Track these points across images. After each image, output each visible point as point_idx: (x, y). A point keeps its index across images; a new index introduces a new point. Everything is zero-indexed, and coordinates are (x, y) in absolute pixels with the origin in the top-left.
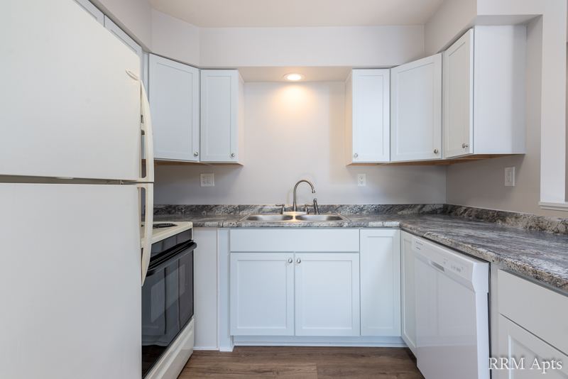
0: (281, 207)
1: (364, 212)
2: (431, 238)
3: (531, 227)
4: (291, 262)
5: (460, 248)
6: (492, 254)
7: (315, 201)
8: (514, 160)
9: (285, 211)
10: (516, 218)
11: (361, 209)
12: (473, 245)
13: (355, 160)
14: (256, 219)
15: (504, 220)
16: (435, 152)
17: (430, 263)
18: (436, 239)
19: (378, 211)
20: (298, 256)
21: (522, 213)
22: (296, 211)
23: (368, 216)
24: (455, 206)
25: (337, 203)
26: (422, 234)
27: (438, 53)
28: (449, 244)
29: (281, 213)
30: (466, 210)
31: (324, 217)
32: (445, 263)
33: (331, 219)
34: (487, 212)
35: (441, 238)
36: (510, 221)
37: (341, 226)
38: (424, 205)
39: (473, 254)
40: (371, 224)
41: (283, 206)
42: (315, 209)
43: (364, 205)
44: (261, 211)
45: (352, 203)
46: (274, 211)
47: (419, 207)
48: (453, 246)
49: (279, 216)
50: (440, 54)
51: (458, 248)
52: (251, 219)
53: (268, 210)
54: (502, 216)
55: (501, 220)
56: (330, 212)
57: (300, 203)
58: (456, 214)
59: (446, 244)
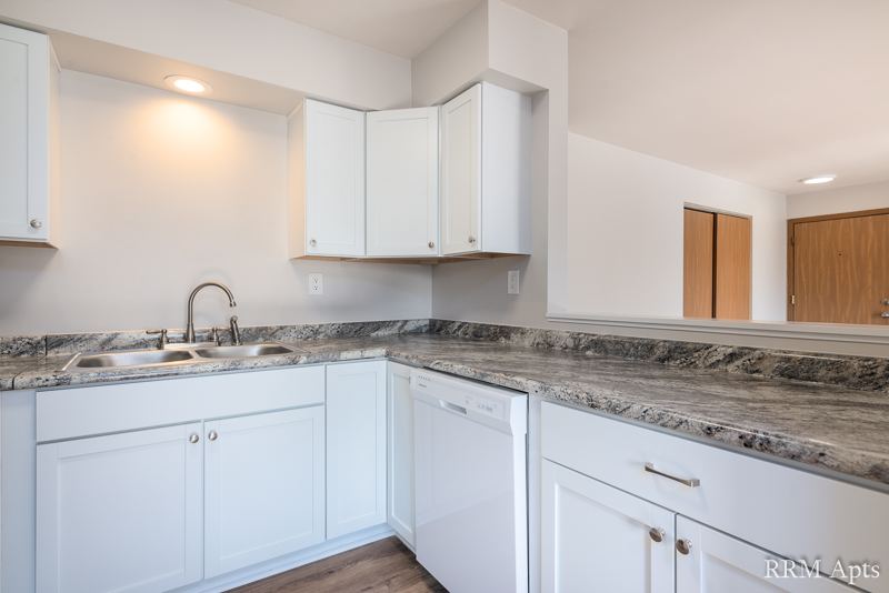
0: (156, 336)
1: (321, 336)
2: (441, 369)
3: (538, 344)
4: (196, 441)
5: (487, 379)
6: (534, 383)
7: (233, 321)
8: (518, 261)
9: (168, 342)
10: (522, 333)
11: (316, 332)
12: (505, 373)
13: (310, 251)
14: (97, 363)
15: (507, 337)
16: (430, 246)
17: (442, 404)
18: (449, 370)
19: (342, 333)
20: (210, 426)
21: (528, 327)
22: (194, 341)
23: (327, 342)
24: (444, 322)
25: (273, 323)
26: (426, 364)
27: (435, 105)
28: (471, 375)
29: (160, 347)
30: (460, 327)
31: (254, 350)
32: (467, 402)
33: (266, 352)
34: (488, 327)
35: (457, 368)
36: (515, 338)
37: (294, 362)
38: (406, 322)
39: (508, 385)
40: (344, 355)
41: (164, 332)
42: (233, 335)
43: (321, 326)
44: (109, 344)
45: (300, 322)
46: (142, 344)
47: (399, 324)
48: (478, 377)
49: (155, 353)
50: (436, 108)
51: (485, 379)
52: (84, 364)
53: (124, 343)
54: (505, 332)
55: (505, 337)
56: (261, 339)
57: (201, 325)
58: (447, 333)
59: (467, 375)
